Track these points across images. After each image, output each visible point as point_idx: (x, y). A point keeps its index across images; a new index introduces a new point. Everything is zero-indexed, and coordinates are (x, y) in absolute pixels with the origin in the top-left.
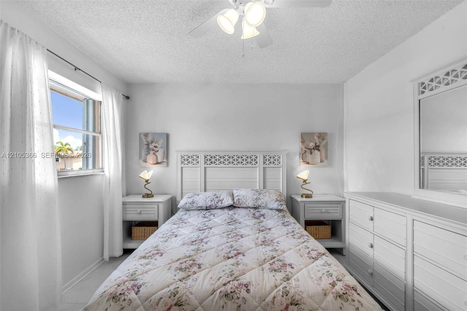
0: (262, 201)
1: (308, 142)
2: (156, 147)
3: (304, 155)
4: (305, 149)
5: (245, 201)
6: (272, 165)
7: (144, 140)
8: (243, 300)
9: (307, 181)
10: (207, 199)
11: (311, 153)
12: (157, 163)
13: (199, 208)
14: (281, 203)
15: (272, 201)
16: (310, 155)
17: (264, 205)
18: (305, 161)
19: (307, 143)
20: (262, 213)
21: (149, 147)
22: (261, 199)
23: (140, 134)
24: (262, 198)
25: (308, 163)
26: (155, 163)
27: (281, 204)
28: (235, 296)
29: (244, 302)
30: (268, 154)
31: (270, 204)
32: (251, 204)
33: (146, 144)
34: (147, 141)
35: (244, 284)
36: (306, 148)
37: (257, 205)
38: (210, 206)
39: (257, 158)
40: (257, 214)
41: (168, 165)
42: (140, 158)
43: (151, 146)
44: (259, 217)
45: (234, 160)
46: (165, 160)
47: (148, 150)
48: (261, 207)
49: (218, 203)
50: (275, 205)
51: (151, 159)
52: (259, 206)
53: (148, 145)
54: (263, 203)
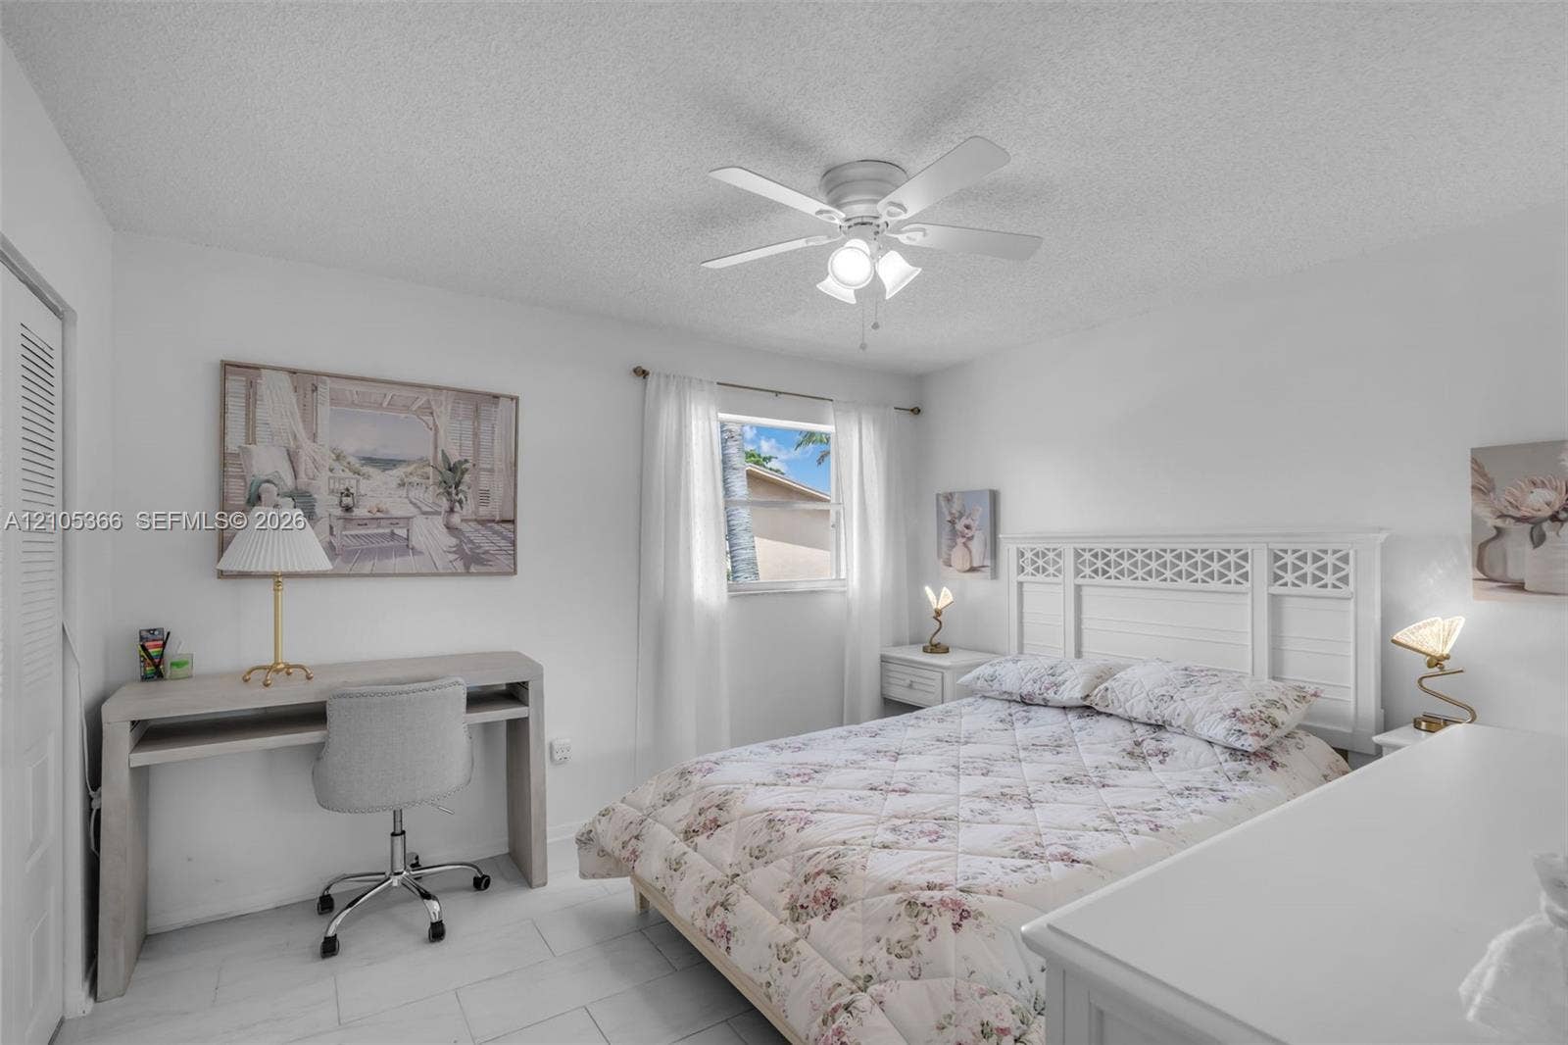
0: (1175, 708)
1: (1522, 490)
2: (968, 527)
3: (1490, 550)
4: (1499, 523)
5: (1122, 699)
6: (1309, 588)
7: (945, 510)
8: (930, 933)
9: (1444, 663)
10: (1026, 675)
11: (1538, 540)
12: (972, 569)
13: (1006, 696)
14: (1243, 727)
15: (1212, 713)
16: (1528, 547)
17: (1181, 721)
18: (1495, 575)
19: (1513, 495)
20: (1165, 746)
21: (954, 528)
22: (1175, 701)
23: (938, 495)
24: (1182, 700)
25: (1519, 587)
26: (968, 567)
27: (1240, 731)
28: (924, 916)
29: (930, 937)
30: (1290, 547)
31: (1202, 724)
32: (1138, 711)
33: (950, 521)
34: (951, 514)
35: (966, 908)
36: (1502, 516)
37: (1159, 717)
38: (1029, 694)
39: (1247, 561)
40: (1149, 745)
41: (995, 575)
42: (939, 555)
43: (959, 526)
44: (1149, 755)
45: (1164, 565)
46: (988, 562)
47: (954, 533)
48: (1170, 725)
49: (1048, 689)
50: (1219, 731)
51: (958, 555)
52: (1164, 722)
53: (952, 522)
54: (1178, 715)
